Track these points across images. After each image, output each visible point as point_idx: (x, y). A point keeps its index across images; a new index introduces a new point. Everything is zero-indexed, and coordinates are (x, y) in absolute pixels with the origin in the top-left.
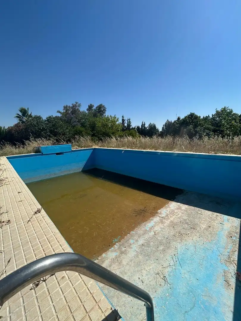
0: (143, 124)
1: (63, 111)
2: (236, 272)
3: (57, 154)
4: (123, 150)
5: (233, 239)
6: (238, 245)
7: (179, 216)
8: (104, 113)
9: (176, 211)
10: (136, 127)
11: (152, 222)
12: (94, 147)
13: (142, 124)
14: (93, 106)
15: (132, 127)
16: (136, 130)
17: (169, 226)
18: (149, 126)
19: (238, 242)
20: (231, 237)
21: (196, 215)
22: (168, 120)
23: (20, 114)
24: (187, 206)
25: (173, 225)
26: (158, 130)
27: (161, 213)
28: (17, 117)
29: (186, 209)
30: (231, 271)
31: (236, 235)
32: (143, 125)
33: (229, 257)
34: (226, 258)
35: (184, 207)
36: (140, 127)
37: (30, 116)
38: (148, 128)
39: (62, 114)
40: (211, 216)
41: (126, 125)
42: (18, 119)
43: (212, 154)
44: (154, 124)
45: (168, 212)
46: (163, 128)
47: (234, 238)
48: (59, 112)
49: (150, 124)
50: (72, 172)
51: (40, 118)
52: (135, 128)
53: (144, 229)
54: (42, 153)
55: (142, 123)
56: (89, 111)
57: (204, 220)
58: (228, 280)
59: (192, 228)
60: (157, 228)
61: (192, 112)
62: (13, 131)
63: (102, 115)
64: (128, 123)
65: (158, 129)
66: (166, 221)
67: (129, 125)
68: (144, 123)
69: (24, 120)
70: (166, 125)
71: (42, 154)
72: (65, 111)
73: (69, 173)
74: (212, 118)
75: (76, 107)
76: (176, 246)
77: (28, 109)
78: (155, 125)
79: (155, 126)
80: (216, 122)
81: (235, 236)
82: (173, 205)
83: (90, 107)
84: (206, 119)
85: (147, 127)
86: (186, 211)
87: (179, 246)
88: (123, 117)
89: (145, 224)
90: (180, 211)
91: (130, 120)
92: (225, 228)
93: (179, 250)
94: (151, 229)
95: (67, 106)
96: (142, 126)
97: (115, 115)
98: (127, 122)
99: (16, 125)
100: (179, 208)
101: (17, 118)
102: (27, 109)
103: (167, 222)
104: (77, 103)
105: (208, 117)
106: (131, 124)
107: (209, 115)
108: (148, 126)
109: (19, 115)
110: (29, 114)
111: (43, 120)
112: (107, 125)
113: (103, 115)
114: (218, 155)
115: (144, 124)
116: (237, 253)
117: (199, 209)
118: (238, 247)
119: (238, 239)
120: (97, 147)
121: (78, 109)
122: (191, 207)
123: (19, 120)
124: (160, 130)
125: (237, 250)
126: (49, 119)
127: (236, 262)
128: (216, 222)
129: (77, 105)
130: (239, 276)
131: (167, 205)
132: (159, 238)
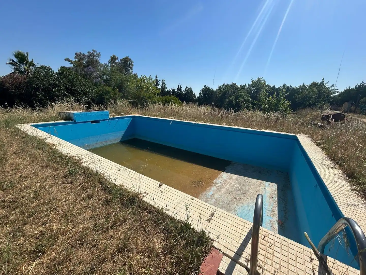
0: (179, 87)
1: (74, 60)
2: (277, 220)
3: (93, 122)
4: (171, 120)
5: (273, 199)
6: (277, 203)
7: (232, 184)
8: (131, 68)
9: (228, 181)
10: (172, 90)
11: (211, 191)
12: (133, 115)
13: (178, 87)
14: (117, 58)
15: (167, 90)
16: (171, 93)
17: (226, 193)
18: (185, 90)
19: (277, 201)
20: (272, 197)
21: (245, 183)
22: (205, 85)
23: (15, 60)
24: (236, 176)
25: (229, 192)
26: (194, 96)
27: (216, 183)
28: (11, 64)
29: (236, 178)
30: (274, 220)
31: (275, 196)
32: (179, 89)
33: (272, 211)
34: (270, 212)
35: (235, 176)
36: (176, 90)
37: (32, 64)
38: (184, 92)
39: (73, 63)
40: (256, 183)
41: (159, 87)
42: (13, 67)
44: (190, 88)
45: (222, 182)
46: (200, 93)
47: (274, 198)
48: (67, 60)
49: (187, 87)
50: (110, 143)
51: (49, 69)
52: (170, 91)
53: (205, 197)
54: (75, 121)
55: (179, 86)
56: (112, 63)
57: (252, 186)
58: (273, 225)
59: (244, 193)
60: (217, 196)
61: (234, 83)
62: (7, 85)
63: (127, 71)
64: (162, 85)
65: (195, 94)
66: (223, 190)
67: (163, 87)
68: (181, 86)
69: (22, 69)
70: (203, 91)
71: (75, 122)
72: (77, 60)
73: (105, 144)
74: (248, 87)
75: (94, 56)
76: (235, 208)
77: (27, 54)
78: (191, 89)
79: (191, 91)
80: (252, 92)
81: (275, 197)
82: (225, 175)
83: (113, 59)
84: (243, 87)
85: (184, 91)
86: (237, 180)
87: (237, 208)
88: (156, 77)
89: (205, 193)
90: (232, 180)
91: (164, 81)
92: (267, 191)
93: (238, 211)
94: (211, 196)
95: (80, 54)
96: (178, 89)
98: (161, 84)
99: (11, 76)
100: (231, 178)
101: (11, 65)
102: (26, 55)
103: (224, 190)
104: (94, 51)
105: (245, 86)
106: (166, 86)
107: (245, 84)
108: (184, 90)
109: (13, 61)
110: (30, 60)
111: (54, 72)
112: (142, 88)
113: (129, 70)
114: (261, 131)
115: (181, 88)
116: (277, 208)
117: (246, 178)
118: (277, 204)
119: (277, 199)
120: (138, 115)
121: (97, 60)
122: (240, 176)
123: (14, 68)
124: (198, 95)
125: (277, 206)
126: (63, 71)
127: (277, 214)
128: (261, 187)
129: (95, 54)
130: (280, 222)
131: (219, 176)
132: (220, 204)
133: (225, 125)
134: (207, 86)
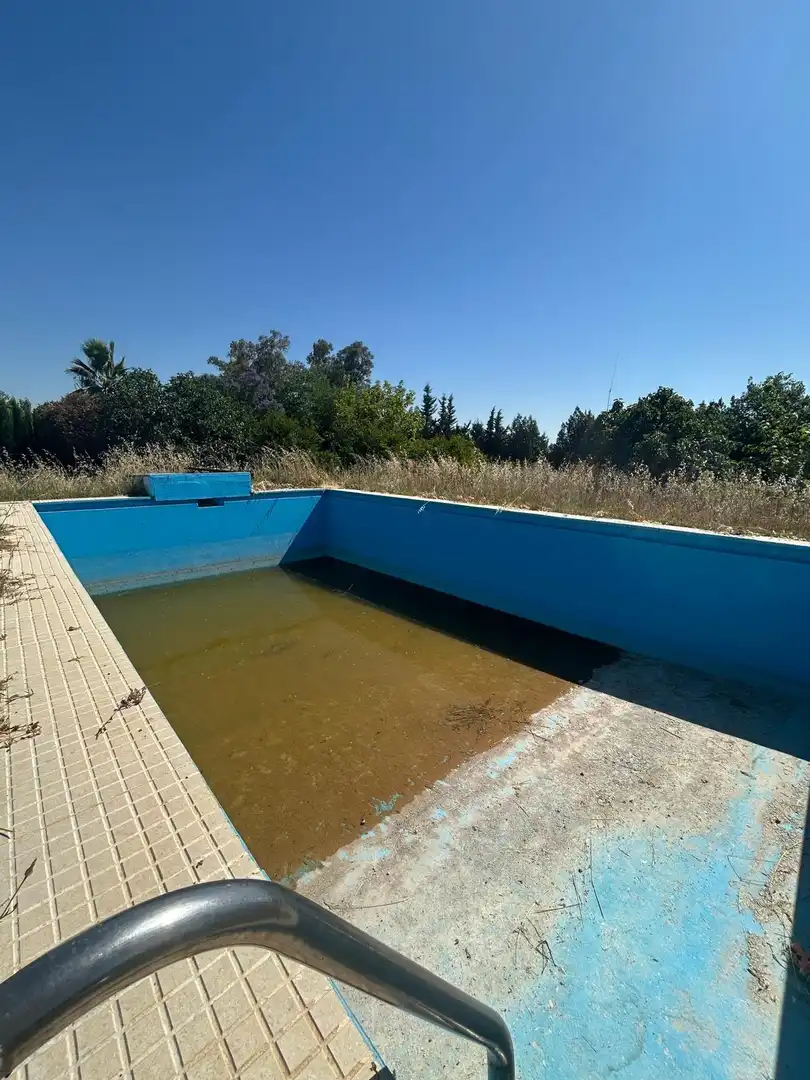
0: (495, 416)
1: (227, 361)
2: (788, 942)
3: (203, 503)
4: (423, 502)
5: (783, 830)
6: (798, 851)
7: (602, 737)
8: (366, 372)
9: (591, 721)
10: (471, 427)
11: (510, 751)
12: (325, 487)
13: (492, 417)
14: (330, 346)
15: (458, 427)
16: (471, 436)
17: (566, 770)
18: (514, 424)
19: (801, 840)
20: (778, 822)
21: (659, 739)
22: (577, 409)
23: (86, 360)
24: (628, 706)
25: (580, 769)
26: (543, 442)
27: (540, 725)
28: (75, 370)
29: (626, 715)
30: (772, 938)
31: (793, 815)
32: (495, 421)
33: (767, 891)
34: (754, 891)
35: (621, 707)
36: (485, 427)
37: (120, 370)
38: (509, 432)
39: (224, 369)
40: (710, 745)
41: (436, 416)
42: (79, 377)
43: (727, 533)
44: (530, 418)
45: (564, 723)
46: (561, 434)
47: (788, 827)
48: (214, 361)
49: (519, 417)
50: (248, 566)
51: (150, 378)
52: (465, 430)
53: (479, 774)
54: (153, 498)
55: (492, 413)
56: (317, 362)
57: (687, 757)
58: (760, 968)
59: (642, 782)
60: (527, 776)
61: (667, 386)
62: (60, 419)
63: (356, 378)
64: (443, 411)
65: (543, 437)
66: (556, 751)
67: (447, 418)
68: (499, 413)
69: (100, 384)
70: (570, 424)
71: (153, 502)
72: (234, 359)
74: (730, 410)
75: (272, 347)
76: (587, 841)
77: (112, 345)
78: (535, 422)
79: (533, 428)
80: (743, 425)
81: (792, 821)
82: (583, 699)
83: (321, 349)
84: (711, 411)
85: (508, 428)
86: (627, 723)
87: (597, 840)
88: (427, 389)
89: (485, 758)
90: (605, 720)
91: (450, 401)
92: (757, 790)
93: (597, 856)
94: (503, 774)
95: (242, 344)
96: (490, 424)
97: (402, 382)
98: (439, 407)
99: (71, 399)
100: (604, 711)
101: (75, 375)
102: (108, 346)
103: (561, 757)
104: (275, 334)
105: (717, 405)
106: (454, 416)
107: (720, 401)
108: (511, 426)
109: (81, 364)
110: (116, 362)
111: (160, 385)
112: (372, 415)
113: (361, 379)
114: (746, 537)
115: (499, 419)
116: (793, 880)
117: (671, 717)
118: (798, 859)
119: (802, 831)
120: (335, 488)
121: (278, 355)
122: (644, 708)
123: (82, 380)
124: (552, 439)
125: (797, 869)
126: (180, 385)
127: (791, 911)
128: (728, 767)
129: (276, 340)
130: (799, 958)
131: (560, 699)
132: (531, 810)
133: (605, 516)
134: (583, 411)
